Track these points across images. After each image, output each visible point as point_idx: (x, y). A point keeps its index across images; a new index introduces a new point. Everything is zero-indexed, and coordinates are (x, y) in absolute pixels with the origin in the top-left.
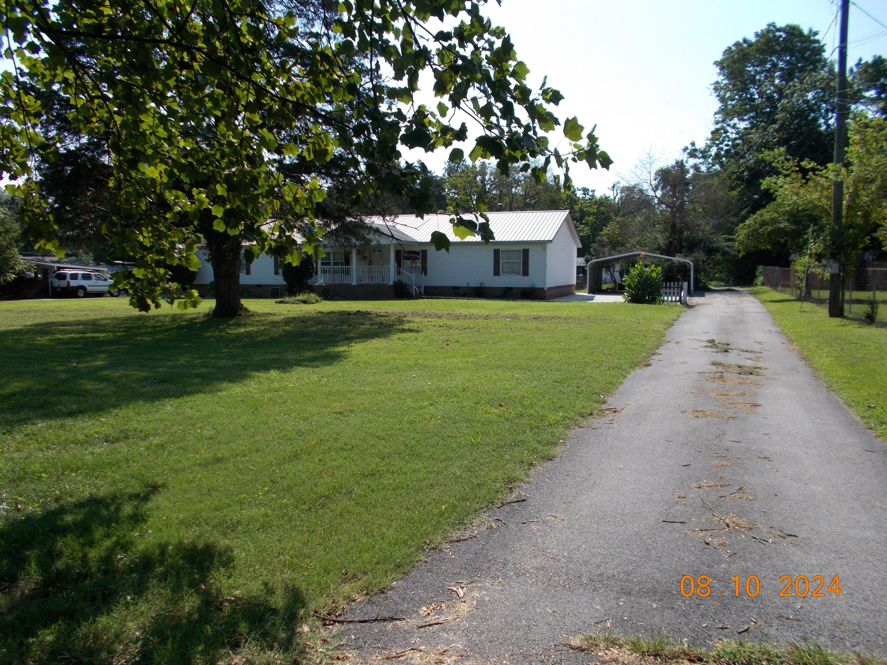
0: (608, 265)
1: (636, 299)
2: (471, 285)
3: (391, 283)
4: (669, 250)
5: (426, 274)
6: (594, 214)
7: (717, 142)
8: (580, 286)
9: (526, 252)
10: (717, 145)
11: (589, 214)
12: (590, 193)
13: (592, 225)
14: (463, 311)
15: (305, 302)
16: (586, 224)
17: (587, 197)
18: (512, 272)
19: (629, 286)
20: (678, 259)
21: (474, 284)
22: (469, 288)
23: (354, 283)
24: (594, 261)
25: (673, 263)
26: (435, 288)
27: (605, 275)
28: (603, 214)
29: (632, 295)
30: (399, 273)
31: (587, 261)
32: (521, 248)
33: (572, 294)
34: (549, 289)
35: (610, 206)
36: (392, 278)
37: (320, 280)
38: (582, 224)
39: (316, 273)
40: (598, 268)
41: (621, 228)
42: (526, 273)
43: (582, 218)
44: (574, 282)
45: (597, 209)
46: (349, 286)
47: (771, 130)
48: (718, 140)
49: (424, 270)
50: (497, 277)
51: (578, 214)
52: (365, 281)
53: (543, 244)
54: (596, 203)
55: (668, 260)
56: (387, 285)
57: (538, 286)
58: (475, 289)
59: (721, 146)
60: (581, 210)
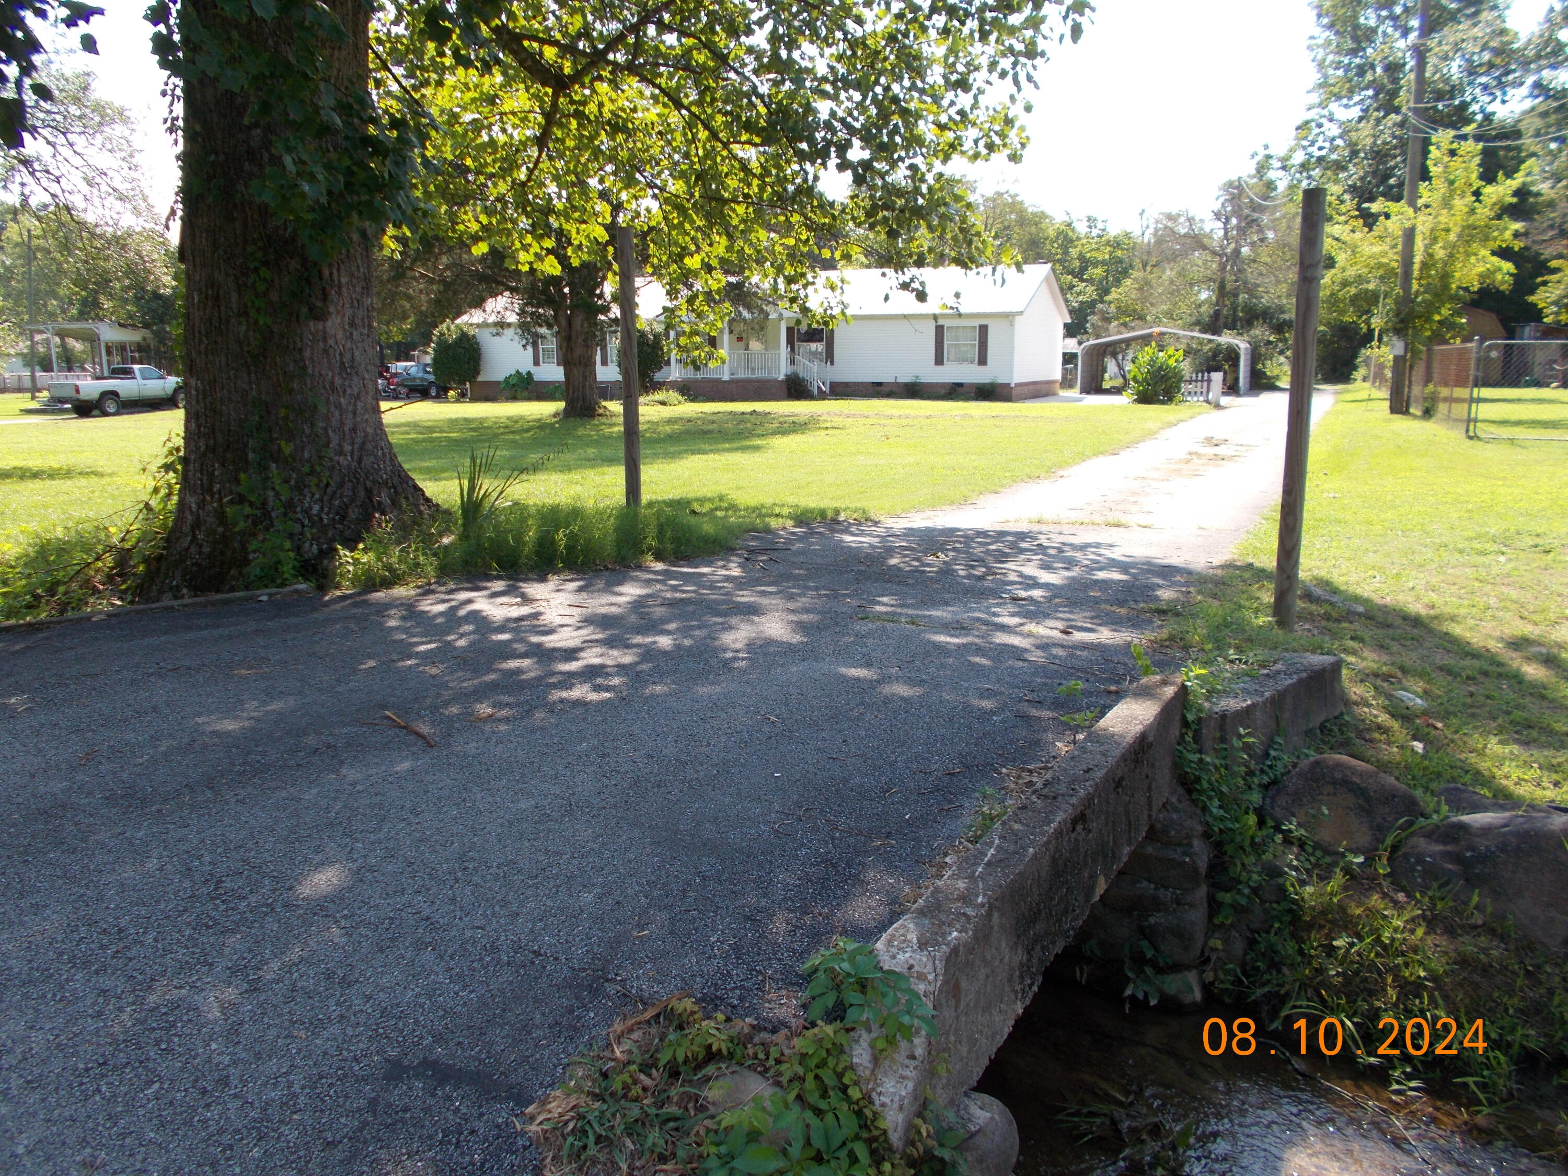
0: (1112, 350)
1: (1144, 398)
2: (900, 380)
3: (782, 377)
4: (1214, 325)
5: (832, 363)
6: (1104, 263)
7: (1305, 143)
8: (1067, 383)
9: (983, 329)
10: (1304, 148)
11: (1095, 264)
12: (1100, 225)
13: (1101, 282)
14: (895, 412)
15: (663, 403)
16: (1090, 281)
17: (1095, 232)
18: (962, 360)
19: (1135, 379)
20: (1226, 339)
21: (905, 378)
22: (897, 384)
23: (726, 377)
24: (1092, 342)
25: (1219, 345)
26: (846, 385)
27: (1111, 366)
28: (1121, 261)
29: (1139, 393)
30: (792, 362)
31: (1080, 343)
32: (977, 323)
33: (1054, 394)
34: (1017, 385)
35: (1134, 248)
36: (782, 371)
37: (675, 372)
38: (1082, 280)
39: (668, 363)
40: (1098, 356)
41: (1140, 289)
42: (983, 361)
43: (1083, 269)
44: (1058, 376)
45: (1111, 253)
46: (719, 381)
47: (1390, 124)
48: (1305, 138)
49: (830, 356)
50: (939, 368)
51: (1077, 264)
52: (742, 375)
53: (1009, 317)
54: (1108, 243)
55: (1210, 341)
56: (776, 381)
57: (1001, 380)
58: (907, 385)
59: (1310, 149)
60: (1081, 257)
